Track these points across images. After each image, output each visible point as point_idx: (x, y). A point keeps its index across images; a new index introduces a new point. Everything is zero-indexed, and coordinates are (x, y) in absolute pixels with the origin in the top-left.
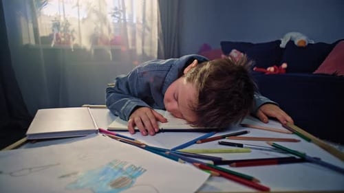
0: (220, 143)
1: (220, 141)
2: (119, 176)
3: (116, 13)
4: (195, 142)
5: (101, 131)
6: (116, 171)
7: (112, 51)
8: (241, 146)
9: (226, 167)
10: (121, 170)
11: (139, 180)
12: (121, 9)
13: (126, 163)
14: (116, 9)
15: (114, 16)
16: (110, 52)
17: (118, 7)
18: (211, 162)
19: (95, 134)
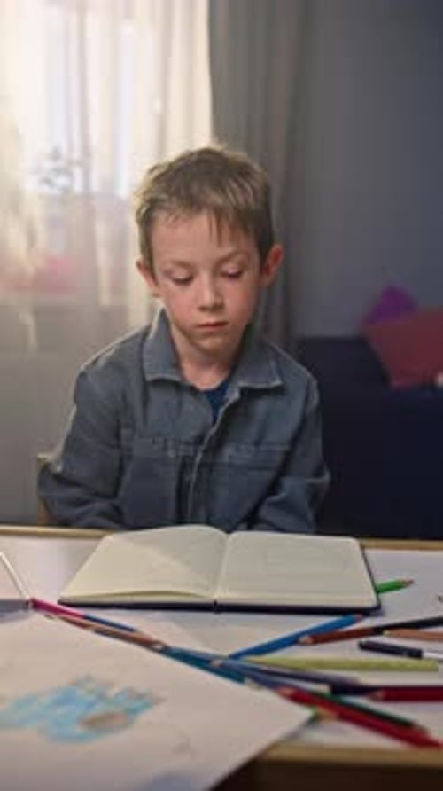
0: (364, 647)
1: (364, 640)
2: (99, 709)
3: (58, 171)
4: (293, 641)
5: (37, 605)
6: (91, 698)
7: (38, 312)
8: (416, 654)
9: (362, 701)
10: (101, 697)
11: (144, 718)
12: (76, 155)
13: (111, 684)
14: (56, 155)
15: (48, 181)
16: (29, 320)
17: (64, 150)
18: (323, 689)
19: (21, 612)
